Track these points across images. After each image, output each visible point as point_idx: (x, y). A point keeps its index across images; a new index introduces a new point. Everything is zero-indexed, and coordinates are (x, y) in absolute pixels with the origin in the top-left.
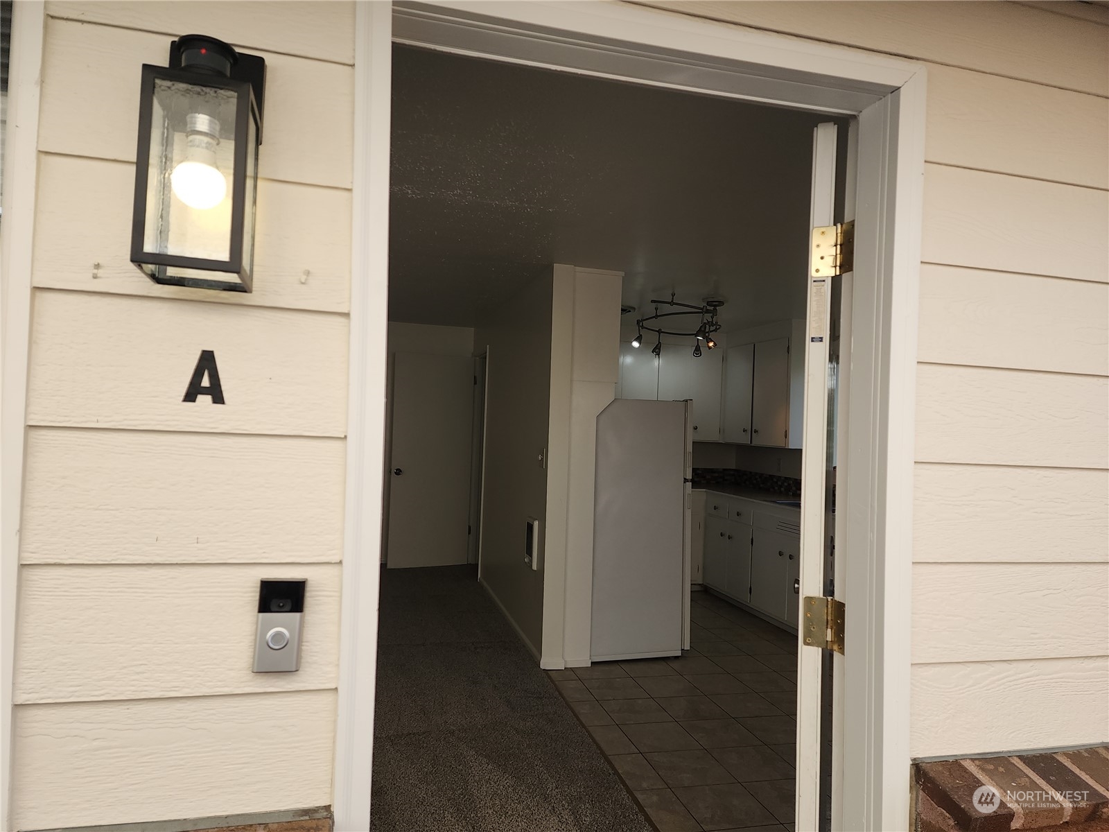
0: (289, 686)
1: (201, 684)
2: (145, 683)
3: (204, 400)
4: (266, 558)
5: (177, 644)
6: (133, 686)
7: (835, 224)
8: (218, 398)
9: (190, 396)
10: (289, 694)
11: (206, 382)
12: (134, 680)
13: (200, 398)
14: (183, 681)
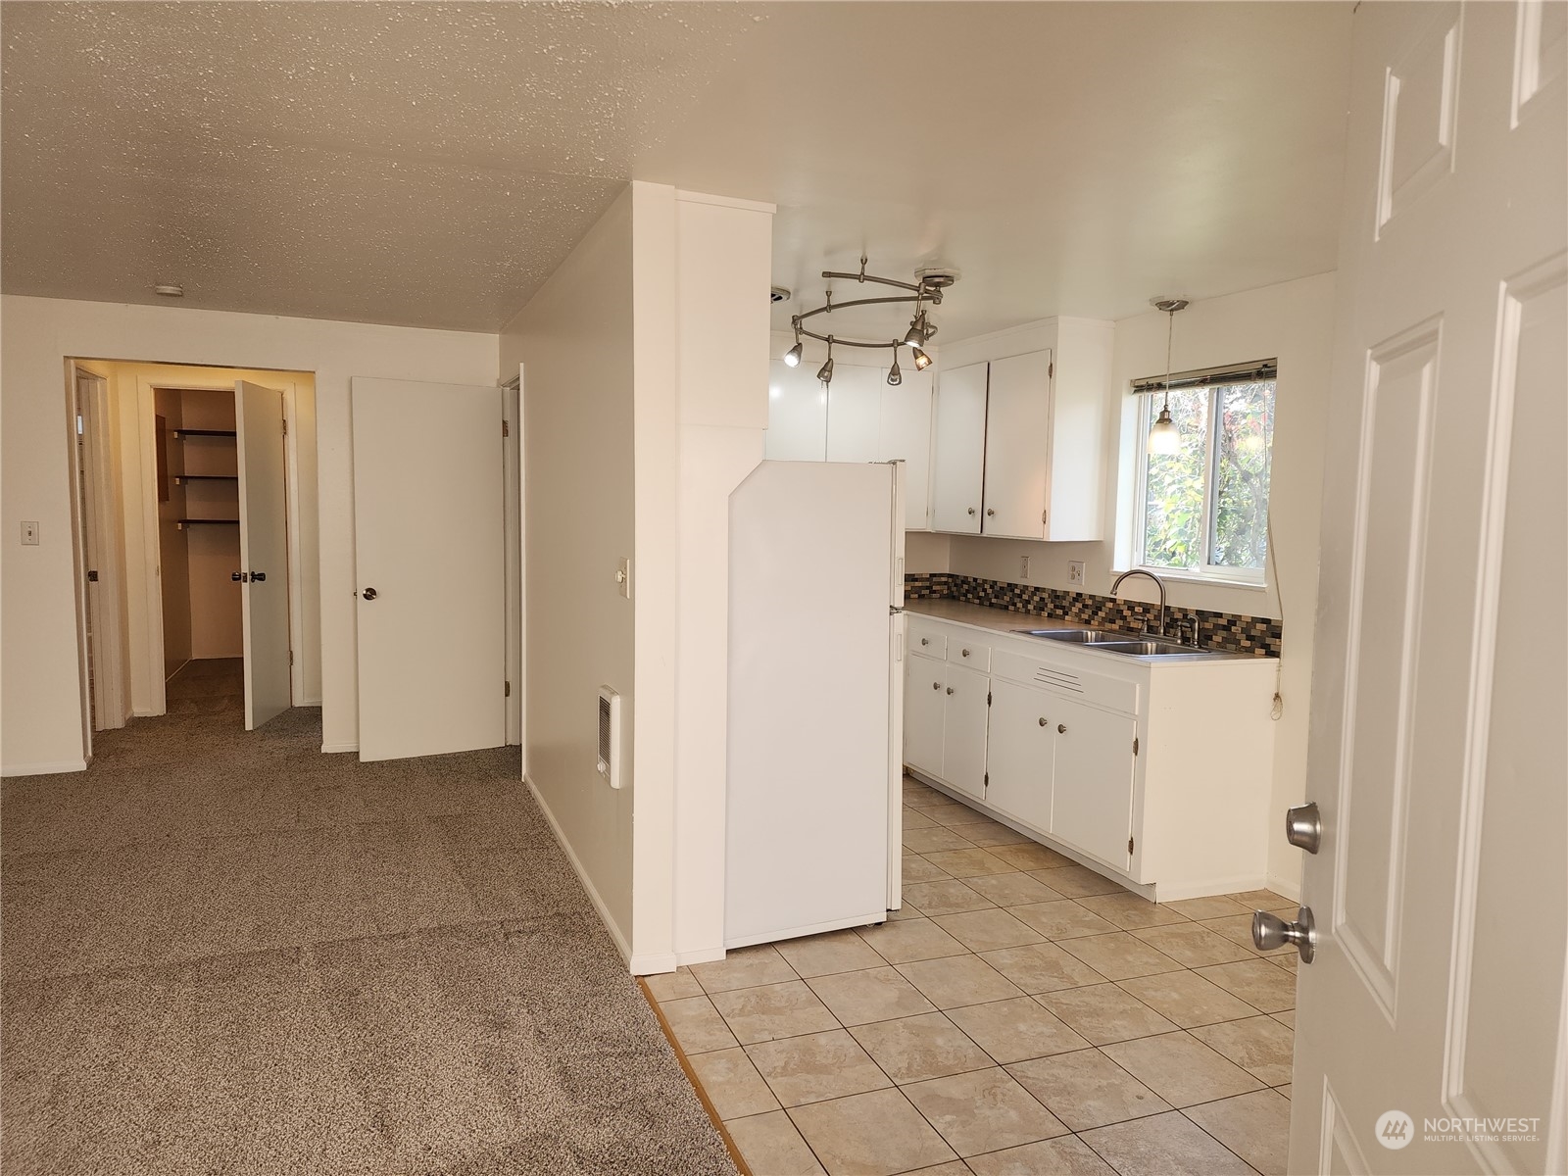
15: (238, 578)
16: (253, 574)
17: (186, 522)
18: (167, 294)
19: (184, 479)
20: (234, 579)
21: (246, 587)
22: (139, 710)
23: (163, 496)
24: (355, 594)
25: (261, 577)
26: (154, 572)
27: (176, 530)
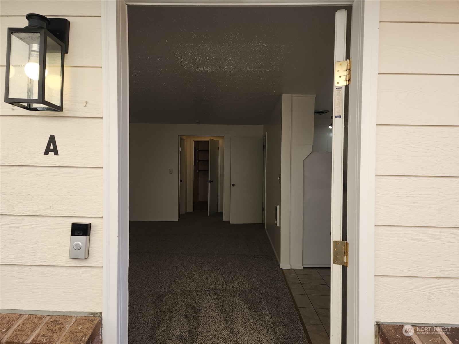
0: (85, 265)
1: (53, 261)
2: (35, 259)
3: (51, 154)
4: (75, 215)
5: (45, 246)
6: (31, 260)
7: (346, 60)
8: (56, 154)
9: (46, 153)
10: (86, 268)
11: (52, 147)
12: (31, 258)
13: (50, 153)
14: (47, 260)
15: (208, 182)
16: (211, 181)
17: (199, 170)
18: (197, 122)
19: (199, 161)
20: (207, 182)
21: (209, 183)
22: (188, 211)
23: (195, 164)
24: (230, 185)
25: (212, 181)
26: (192, 180)
27: (197, 171)
